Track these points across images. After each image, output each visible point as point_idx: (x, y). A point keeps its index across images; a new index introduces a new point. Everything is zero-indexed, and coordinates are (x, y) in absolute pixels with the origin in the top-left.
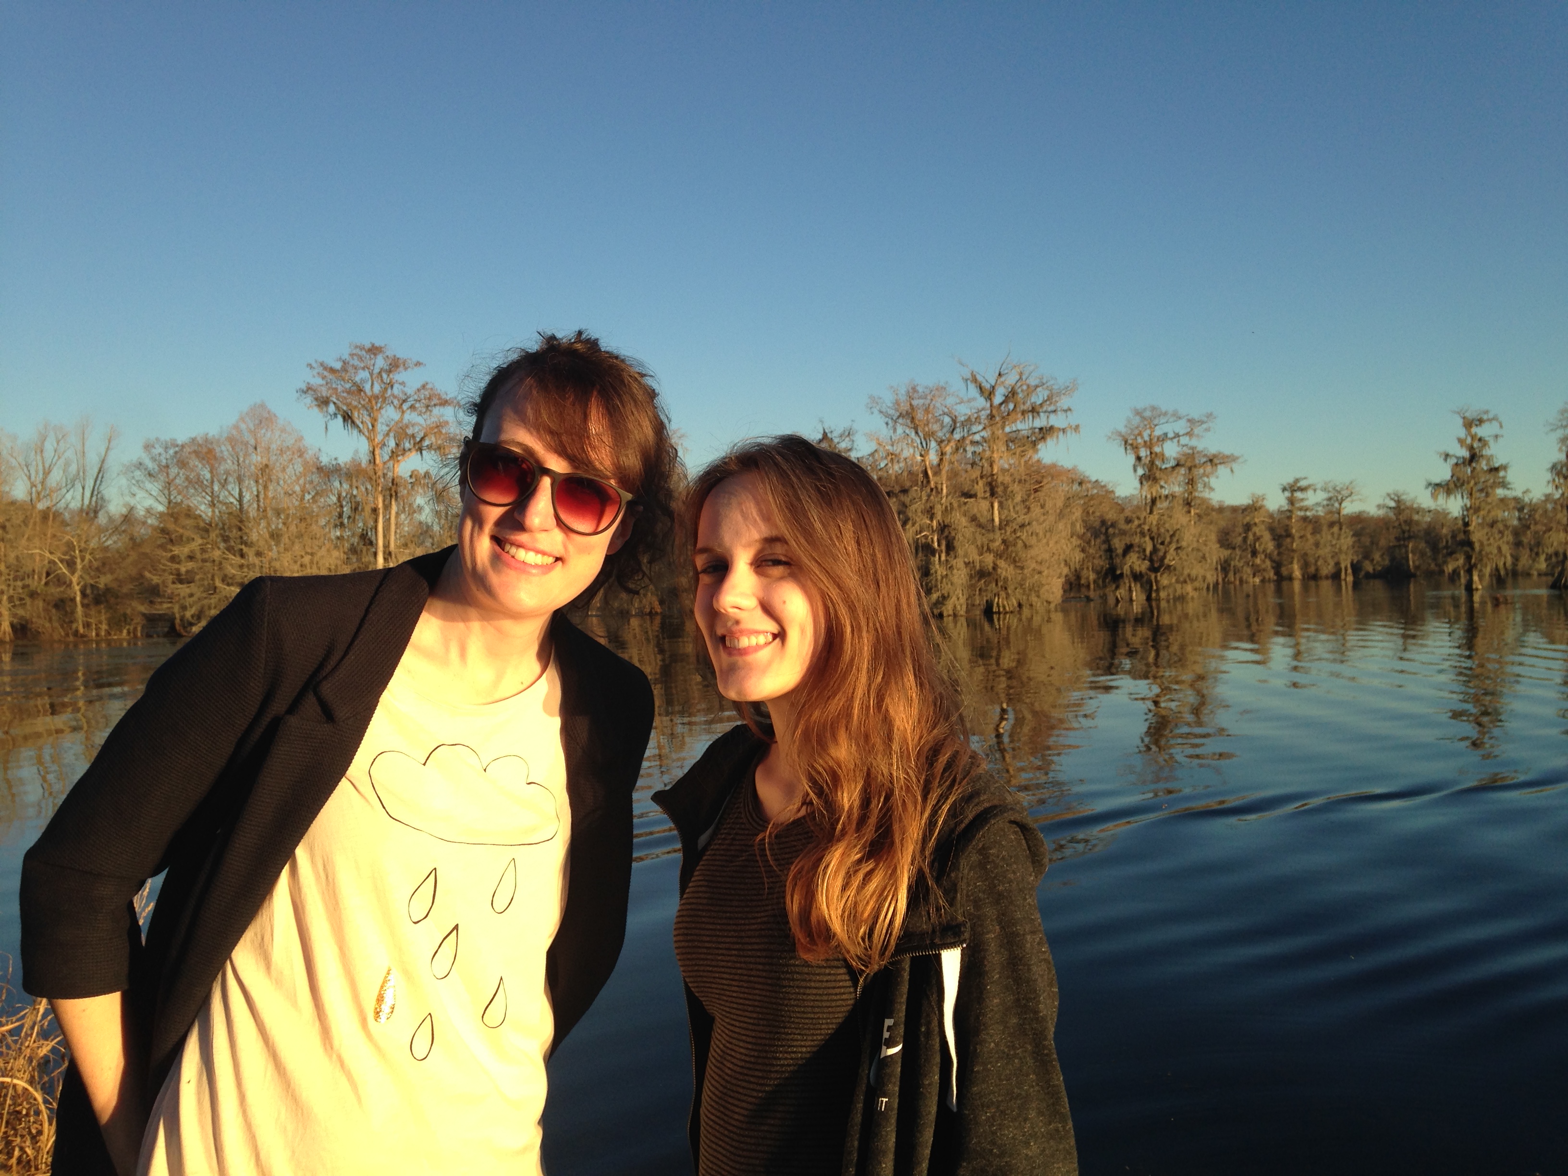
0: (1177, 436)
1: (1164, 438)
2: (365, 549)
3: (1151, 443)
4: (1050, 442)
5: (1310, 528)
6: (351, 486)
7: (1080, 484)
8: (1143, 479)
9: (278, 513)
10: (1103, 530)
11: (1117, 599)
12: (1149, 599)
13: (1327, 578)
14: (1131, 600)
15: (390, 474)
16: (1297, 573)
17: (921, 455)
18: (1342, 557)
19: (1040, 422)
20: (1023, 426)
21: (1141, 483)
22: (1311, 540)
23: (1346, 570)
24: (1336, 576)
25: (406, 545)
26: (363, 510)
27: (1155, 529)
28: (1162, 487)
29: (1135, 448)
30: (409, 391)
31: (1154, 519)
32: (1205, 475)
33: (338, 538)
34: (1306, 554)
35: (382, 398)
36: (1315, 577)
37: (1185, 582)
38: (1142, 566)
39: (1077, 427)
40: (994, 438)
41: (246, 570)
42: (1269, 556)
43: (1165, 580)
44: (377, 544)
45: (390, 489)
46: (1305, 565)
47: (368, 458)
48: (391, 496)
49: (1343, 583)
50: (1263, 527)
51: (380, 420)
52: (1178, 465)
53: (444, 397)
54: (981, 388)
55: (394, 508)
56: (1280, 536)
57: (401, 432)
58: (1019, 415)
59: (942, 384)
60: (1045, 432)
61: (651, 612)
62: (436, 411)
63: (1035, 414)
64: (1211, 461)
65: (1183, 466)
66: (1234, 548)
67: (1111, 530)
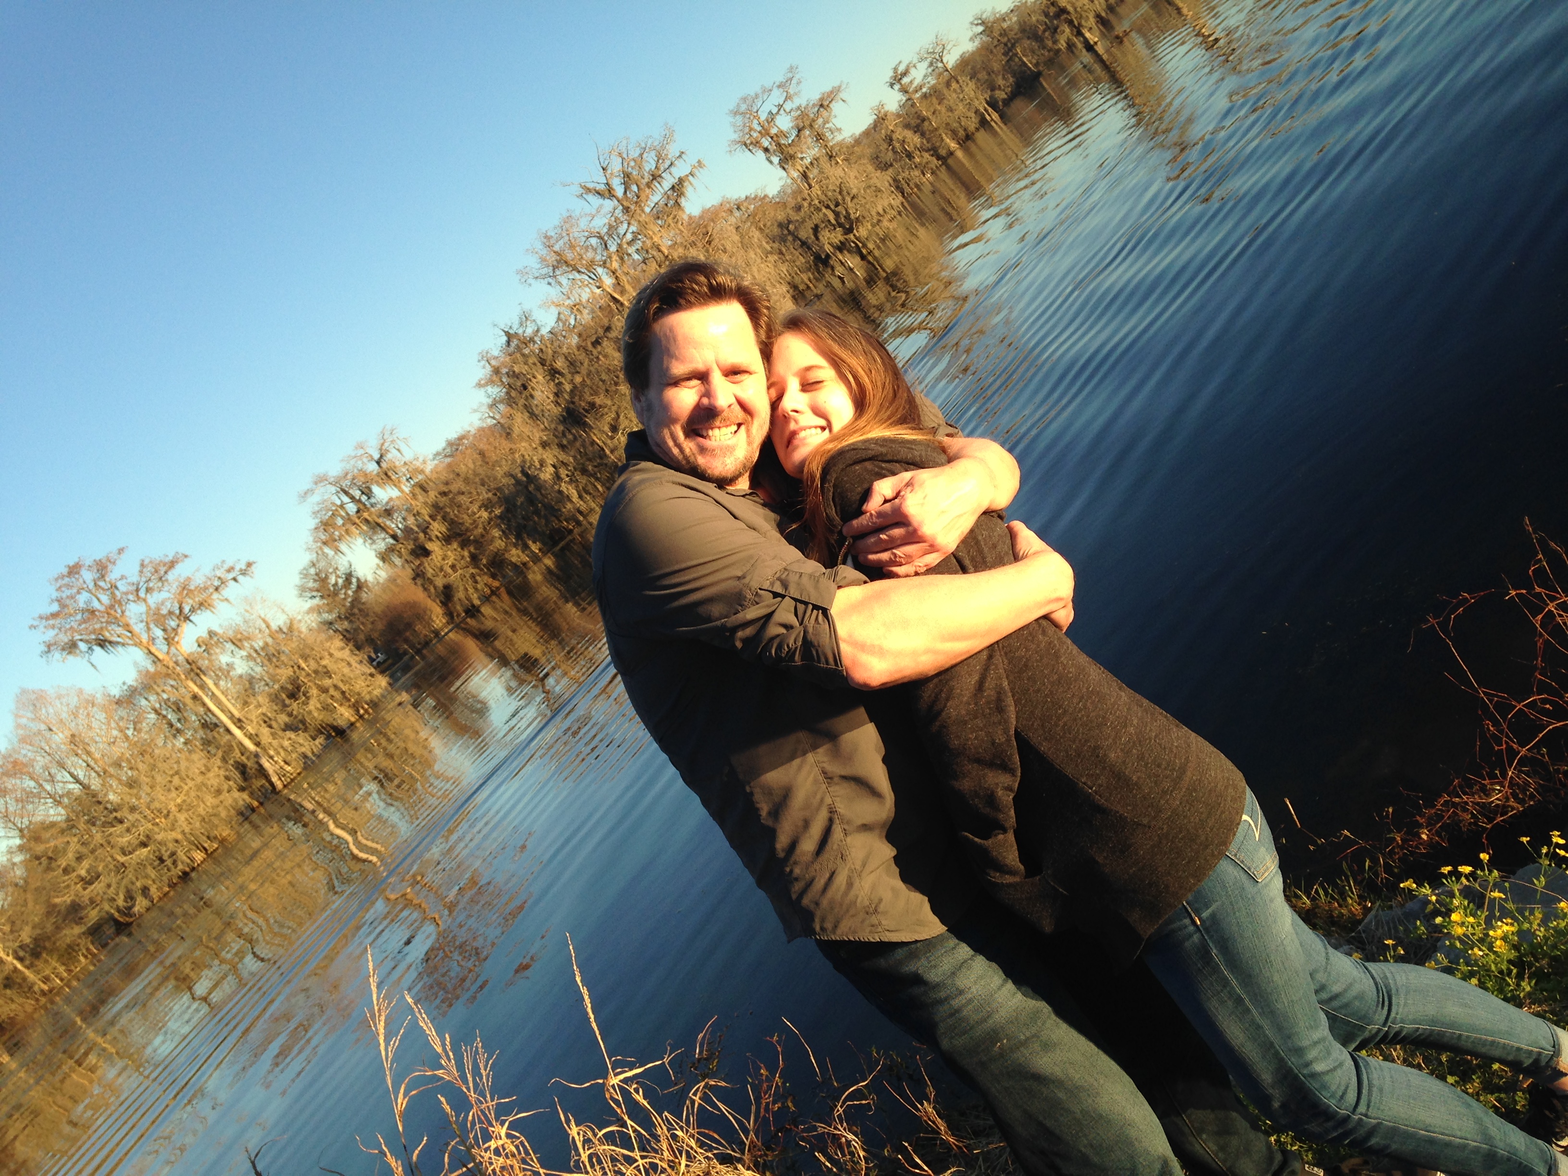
0: (780, 106)
1: (771, 118)
2: (215, 734)
3: (766, 130)
4: (689, 191)
5: (934, 100)
6: (158, 694)
7: (738, 208)
8: (783, 164)
9: (118, 765)
10: (786, 232)
11: (839, 277)
12: (863, 257)
13: (977, 129)
14: (851, 269)
15: (180, 658)
16: (953, 145)
17: (599, 287)
18: (976, 103)
19: (668, 181)
20: (656, 197)
21: (784, 169)
22: (942, 108)
23: (986, 110)
24: (984, 123)
25: (246, 703)
26: (185, 705)
27: (823, 198)
28: (802, 159)
29: (757, 143)
30: (135, 579)
31: (816, 190)
32: (826, 122)
33: (185, 743)
34: (948, 124)
35: (116, 602)
36: (968, 137)
37: (879, 221)
38: (837, 236)
39: (699, 162)
40: (643, 226)
41: (134, 830)
42: (921, 149)
43: (862, 232)
44: (222, 722)
45: (192, 670)
46: (954, 133)
47: (150, 661)
48: (198, 675)
49: (993, 124)
50: (899, 130)
51: (132, 622)
52: (799, 131)
53: (167, 560)
54: (599, 193)
55: (210, 683)
56: (918, 126)
57: (158, 618)
58: (647, 191)
59: (565, 214)
60: (678, 188)
61: (492, 591)
62: (171, 576)
63: (659, 179)
64: (822, 106)
65: (804, 127)
66: (891, 165)
67: (791, 227)
